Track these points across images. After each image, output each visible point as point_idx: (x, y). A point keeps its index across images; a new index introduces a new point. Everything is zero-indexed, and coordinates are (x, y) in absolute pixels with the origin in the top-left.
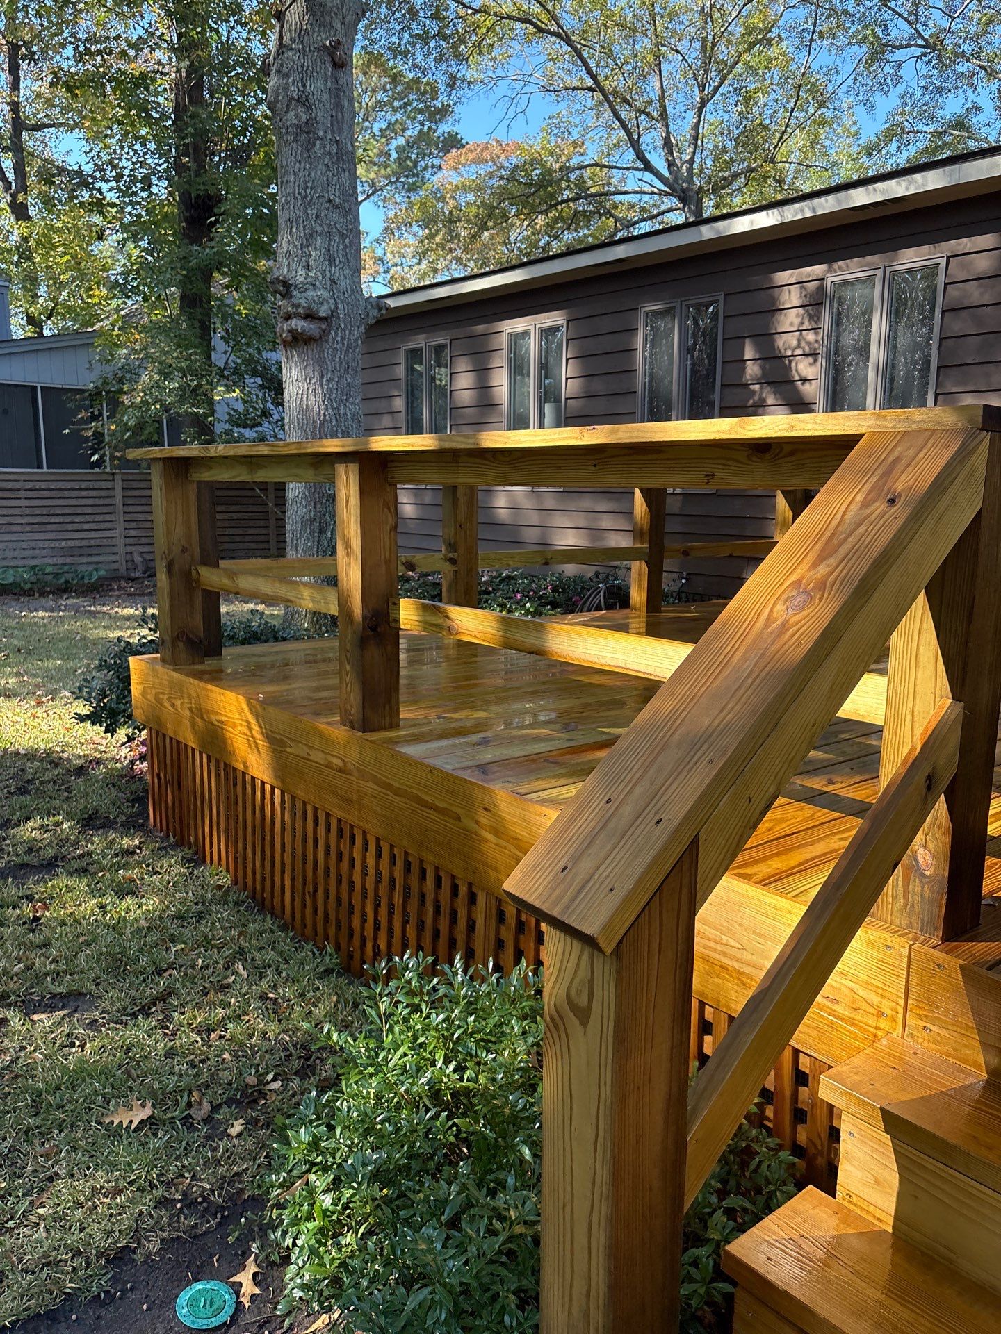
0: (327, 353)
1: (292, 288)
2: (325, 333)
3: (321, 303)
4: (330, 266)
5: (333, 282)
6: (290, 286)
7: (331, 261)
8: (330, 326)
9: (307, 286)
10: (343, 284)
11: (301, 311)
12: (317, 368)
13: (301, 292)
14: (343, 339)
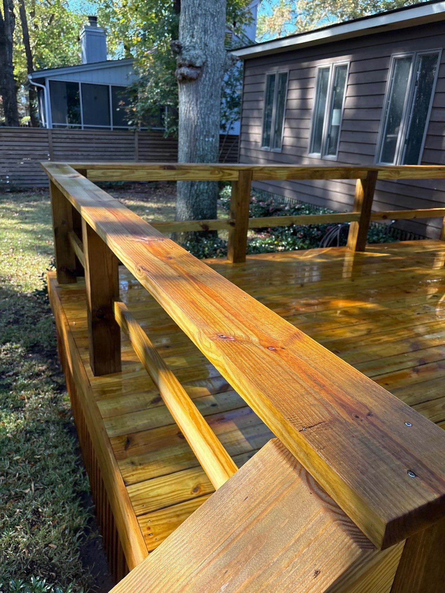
0: (200, 87)
1: (183, 49)
2: (199, 76)
3: (197, 58)
4: (205, 34)
5: (206, 45)
6: (182, 47)
7: (205, 32)
8: (202, 71)
9: (190, 48)
10: (212, 46)
11: (187, 62)
12: (195, 96)
13: (187, 51)
14: (209, 79)
